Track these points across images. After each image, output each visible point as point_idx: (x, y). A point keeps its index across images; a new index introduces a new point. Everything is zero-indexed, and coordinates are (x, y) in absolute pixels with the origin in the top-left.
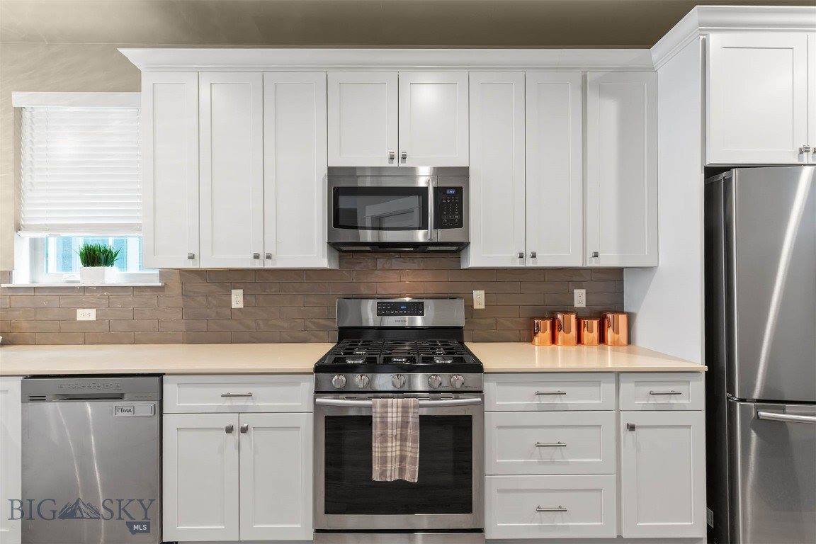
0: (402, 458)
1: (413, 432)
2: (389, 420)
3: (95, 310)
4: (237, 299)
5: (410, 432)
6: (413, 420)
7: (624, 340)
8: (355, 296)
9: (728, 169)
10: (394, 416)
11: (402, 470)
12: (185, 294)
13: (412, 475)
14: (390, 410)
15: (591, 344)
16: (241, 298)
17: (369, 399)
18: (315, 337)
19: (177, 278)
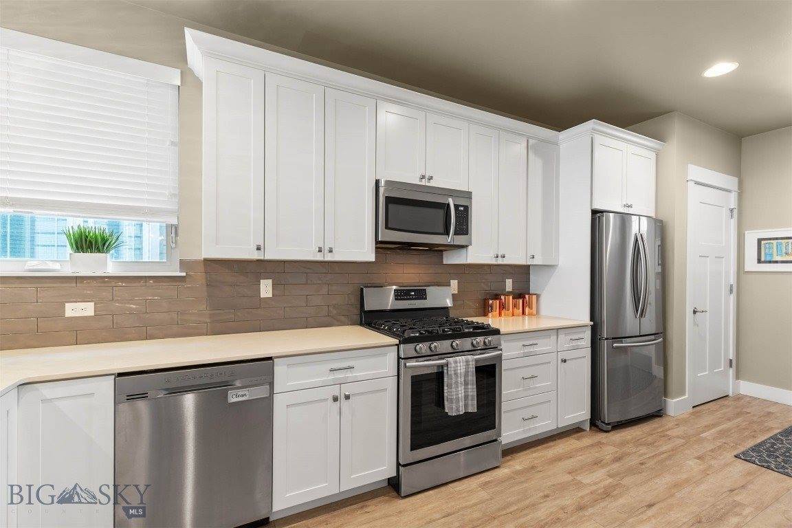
0: (466, 397)
1: (472, 378)
2: (459, 371)
3: (93, 304)
4: (266, 289)
5: (470, 378)
6: (472, 369)
7: (535, 312)
8: (370, 285)
9: (602, 212)
10: (461, 369)
11: (466, 406)
12: (209, 285)
13: (473, 408)
14: (459, 364)
15: (519, 316)
16: (270, 288)
17: (443, 359)
18: (338, 321)
19: (201, 268)
